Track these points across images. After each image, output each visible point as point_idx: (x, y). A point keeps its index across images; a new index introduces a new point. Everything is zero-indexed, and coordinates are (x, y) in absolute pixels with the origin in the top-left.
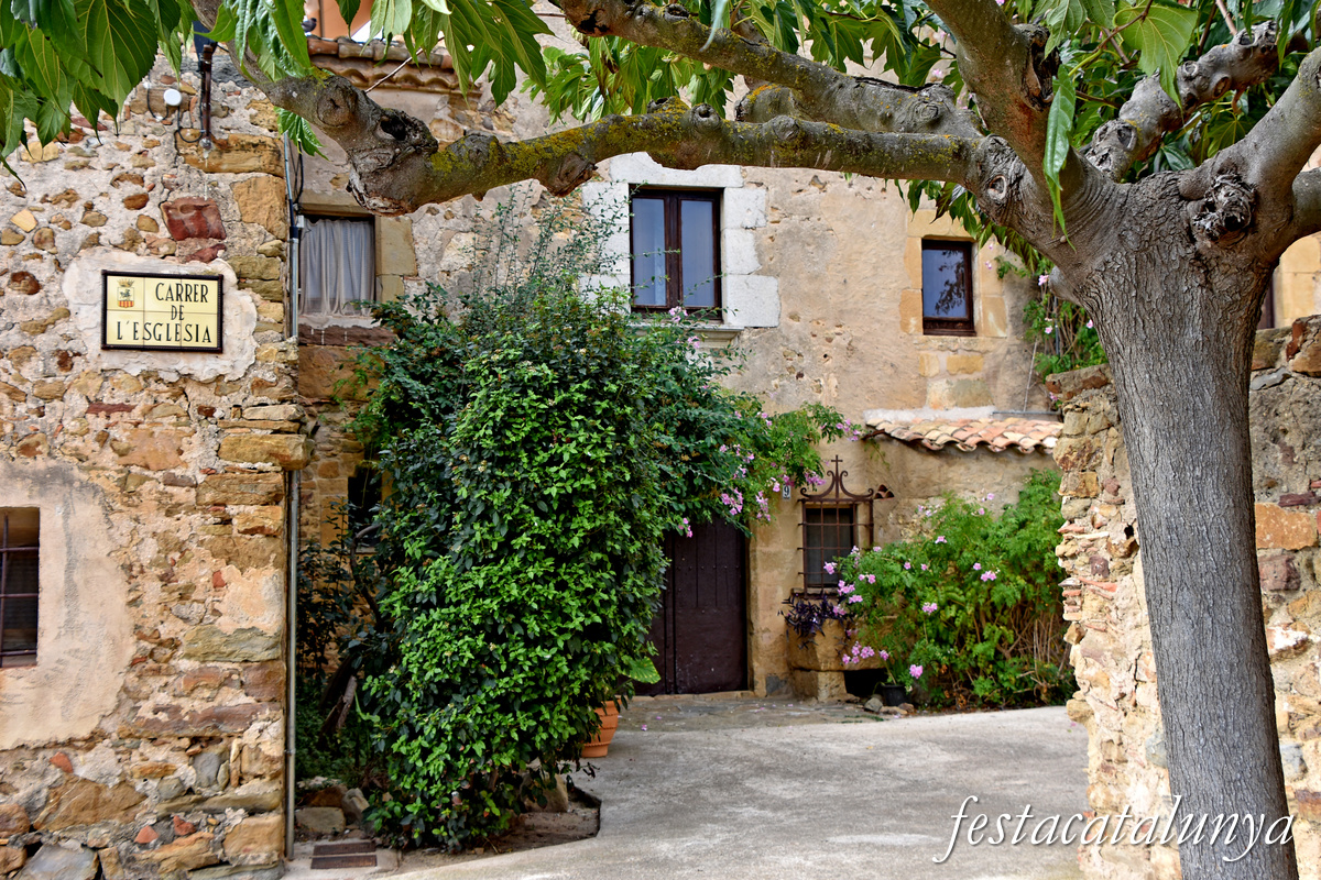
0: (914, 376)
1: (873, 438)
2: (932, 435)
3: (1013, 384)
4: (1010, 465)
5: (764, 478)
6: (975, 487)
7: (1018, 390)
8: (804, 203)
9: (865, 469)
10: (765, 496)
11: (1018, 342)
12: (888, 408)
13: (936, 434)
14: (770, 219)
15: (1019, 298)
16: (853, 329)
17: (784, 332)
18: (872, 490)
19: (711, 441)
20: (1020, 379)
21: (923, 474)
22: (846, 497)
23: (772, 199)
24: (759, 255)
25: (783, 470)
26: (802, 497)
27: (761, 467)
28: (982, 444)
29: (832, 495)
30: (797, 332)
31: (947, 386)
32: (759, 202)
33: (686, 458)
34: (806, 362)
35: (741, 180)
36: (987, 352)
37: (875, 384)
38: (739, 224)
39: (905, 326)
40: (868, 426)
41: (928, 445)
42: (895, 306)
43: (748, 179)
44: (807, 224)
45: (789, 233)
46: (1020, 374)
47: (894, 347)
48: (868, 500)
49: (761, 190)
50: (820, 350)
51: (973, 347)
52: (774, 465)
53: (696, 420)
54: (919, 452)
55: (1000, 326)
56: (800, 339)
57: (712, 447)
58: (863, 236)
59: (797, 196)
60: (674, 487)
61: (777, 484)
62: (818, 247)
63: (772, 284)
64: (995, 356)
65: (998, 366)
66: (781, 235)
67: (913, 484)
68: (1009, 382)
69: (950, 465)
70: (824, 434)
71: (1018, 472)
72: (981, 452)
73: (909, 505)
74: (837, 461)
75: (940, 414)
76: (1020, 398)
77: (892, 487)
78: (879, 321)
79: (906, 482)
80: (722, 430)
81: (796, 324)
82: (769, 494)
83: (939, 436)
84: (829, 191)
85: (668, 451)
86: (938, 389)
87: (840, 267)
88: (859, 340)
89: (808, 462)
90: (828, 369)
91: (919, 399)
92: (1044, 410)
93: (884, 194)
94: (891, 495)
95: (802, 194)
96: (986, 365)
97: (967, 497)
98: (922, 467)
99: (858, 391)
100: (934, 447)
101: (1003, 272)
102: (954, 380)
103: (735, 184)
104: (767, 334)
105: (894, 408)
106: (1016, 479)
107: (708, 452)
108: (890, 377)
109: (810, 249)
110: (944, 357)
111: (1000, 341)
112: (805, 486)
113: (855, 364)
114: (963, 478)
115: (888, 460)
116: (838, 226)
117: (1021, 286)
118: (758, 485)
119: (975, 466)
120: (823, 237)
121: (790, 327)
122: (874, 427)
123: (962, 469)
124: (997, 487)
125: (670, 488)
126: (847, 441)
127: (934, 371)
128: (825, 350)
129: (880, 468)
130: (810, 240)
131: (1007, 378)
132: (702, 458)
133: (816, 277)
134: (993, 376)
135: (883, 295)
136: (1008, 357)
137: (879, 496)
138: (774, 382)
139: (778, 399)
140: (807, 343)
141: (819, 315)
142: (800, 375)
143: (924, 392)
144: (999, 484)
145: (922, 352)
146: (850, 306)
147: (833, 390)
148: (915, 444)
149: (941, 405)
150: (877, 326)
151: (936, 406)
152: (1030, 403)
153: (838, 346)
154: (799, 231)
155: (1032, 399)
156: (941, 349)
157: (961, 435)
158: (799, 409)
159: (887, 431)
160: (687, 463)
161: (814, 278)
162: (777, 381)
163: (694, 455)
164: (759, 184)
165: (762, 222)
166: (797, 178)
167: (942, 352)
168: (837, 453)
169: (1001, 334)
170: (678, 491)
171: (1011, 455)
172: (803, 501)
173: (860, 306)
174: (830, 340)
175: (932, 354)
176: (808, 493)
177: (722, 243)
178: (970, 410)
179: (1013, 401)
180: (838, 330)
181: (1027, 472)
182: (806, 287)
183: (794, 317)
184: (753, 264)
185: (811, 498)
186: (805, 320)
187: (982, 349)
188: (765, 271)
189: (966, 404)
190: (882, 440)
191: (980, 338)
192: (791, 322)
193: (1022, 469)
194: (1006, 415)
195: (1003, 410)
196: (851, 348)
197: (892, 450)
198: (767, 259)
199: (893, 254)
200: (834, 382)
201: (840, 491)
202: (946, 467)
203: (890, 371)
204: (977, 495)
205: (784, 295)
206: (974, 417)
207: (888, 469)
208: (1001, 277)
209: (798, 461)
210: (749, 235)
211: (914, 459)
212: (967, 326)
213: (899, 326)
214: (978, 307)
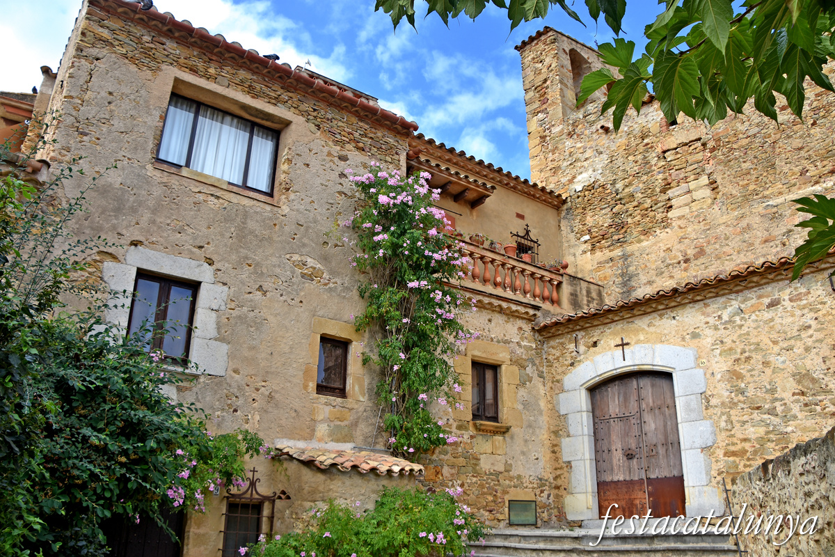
0: (308, 419)
1: (280, 457)
2: (322, 458)
3: (366, 430)
4: (371, 483)
5: (203, 480)
6: (347, 496)
7: (369, 434)
8: (251, 301)
9: (272, 478)
10: (202, 493)
11: (371, 405)
12: (290, 439)
13: (324, 458)
14: (229, 306)
15: (373, 378)
16: (274, 384)
17: (228, 381)
18: (275, 493)
19: (152, 444)
20: (370, 428)
21: (313, 485)
22: (257, 496)
23: (232, 294)
24: (219, 328)
25: (217, 475)
26: (227, 495)
27: (202, 471)
28: (355, 467)
29: (248, 495)
30: (237, 381)
31: (327, 428)
32: (223, 295)
33: (123, 459)
34: (240, 402)
35: (213, 279)
36: (353, 409)
37: (283, 422)
38: (208, 306)
39: (306, 387)
40: (277, 449)
41: (319, 465)
42: (301, 373)
43: (218, 279)
44: (252, 314)
45: (239, 317)
46: (371, 425)
47: (298, 400)
48: (272, 500)
49: (225, 288)
50: (250, 395)
51: (345, 405)
52: (210, 471)
53: (140, 421)
54: (312, 470)
55: (361, 394)
56: (239, 386)
57: (152, 451)
58: (286, 327)
59: (248, 296)
60: (104, 489)
61: (212, 485)
62: (257, 329)
63: (224, 348)
64: (357, 412)
65: (358, 418)
66: (234, 318)
67: (305, 491)
68: (364, 429)
69: (332, 480)
70: (247, 451)
71: (375, 487)
72: (353, 472)
73: (301, 505)
74: (254, 471)
75: (322, 445)
76: (370, 440)
77: (290, 492)
78: (290, 382)
79: (300, 489)
80: (165, 435)
81: (237, 376)
82: (205, 491)
83: (326, 459)
84: (268, 296)
85: (103, 450)
86: (322, 429)
87: (269, 344)
88: (276, 392)
89: (236, 470)
90: (254, 409)
91: (310, 435)
92: (383, 448)
93: (301, 305)
94: (288, 498)
95: (251, 295)
96: (351, 417)
97: (341, 503)
98: (313, 480)
99: (272, 425)
100: (323, 467)
101: (365, 361)
102: (332, 424)
103: (209, 281)
104: (217, 380)
105: (294, 439)
106: (374, 492)
107: (147, 456)
108: (294, 418)
109: (252, 329)
110: (328, 409)
111: (360, 403)
112: (231, 487)
113: (272, 407)
114: (340, 489)
115: (289, 473)
116: (271, 318)
117: (375, 372)
118: (197, 485)
119: (348, 482)
120: (261, 323)
121: (233, 378)
122: (281, 450)
123: (340, 484)
124: (361, 497)
125: (99, 491)
126: (262, 458)
127: (321, 417)
128: (254, 395)
129: (282, 478)
130: (253, 324)
131: (363, 427)
132: (141, 461)
133: (254, 348)
134: (355, 424)
135: (295, 366)
136: (365, 414)
137: (280, 498)
138: (217, 413)
139: (219, 425)
140: (243, 390)
141: (253, 373)
142: (235, 411)
143: (314, 430)
144: (363, 495)
145: (315, 405)
146: (273, 370)
147: (256, 423)
148: (309, 464)
149: (323, 439)
150: (289, 384)
151: (320, 440)
152: (376, 443)
153: (262, 394)
154: (246, 317)
155: (377, 441)
156: (326, 404)
157: (339, 460)
158: (232, 432)
159: (291, 453)
160: (122, 465)
161: (252, 348)
162: (219, 413)
163: (133, 457)
164: (225, 284)
165: (223, 308)
166: (249, 284)
167: (326, 406)
168: (253, 465)
169: (362, 399)
170: (108, 495)
171: (372, 476)
172: (228, 498)
173: (279, 370)
174: (257, 390)
175: (321, 406)
176: (232, 492)
177: (195, 317)
178: (340, 444)
179: (365, 441)
180: (263, 384)
181: (381, 488)
182: (246, 353)
183: (236, 371)
184: (213, 333)
185: (233, 495)
186: (243, 374)
187: (350, 407)
188: (220, 339)
189: (338, 441)
190: (286, 459)
191: (349, 400)
192: (234, 374)
193: (378, 486)
194: (361, 449)
195: (360, 446)
196: (270, 397)
197: (293, 467)
198: (223, 331)
199: (303, 341)
200: (257, 417)
201: (254, 492)
202: (329, 481)
203: (294, 414)
204: (348, 501)
205: (231, 356)
206: (343, 449)
207: (289, 480)
208: (364, 364)
209: (229, 469)
210: (214, 314)
211: (307, 474)
212: (342, 393)
213: (302, 386)
214: (349, 381)
